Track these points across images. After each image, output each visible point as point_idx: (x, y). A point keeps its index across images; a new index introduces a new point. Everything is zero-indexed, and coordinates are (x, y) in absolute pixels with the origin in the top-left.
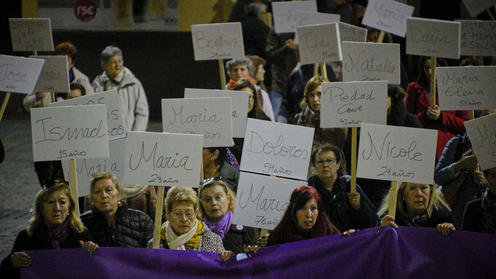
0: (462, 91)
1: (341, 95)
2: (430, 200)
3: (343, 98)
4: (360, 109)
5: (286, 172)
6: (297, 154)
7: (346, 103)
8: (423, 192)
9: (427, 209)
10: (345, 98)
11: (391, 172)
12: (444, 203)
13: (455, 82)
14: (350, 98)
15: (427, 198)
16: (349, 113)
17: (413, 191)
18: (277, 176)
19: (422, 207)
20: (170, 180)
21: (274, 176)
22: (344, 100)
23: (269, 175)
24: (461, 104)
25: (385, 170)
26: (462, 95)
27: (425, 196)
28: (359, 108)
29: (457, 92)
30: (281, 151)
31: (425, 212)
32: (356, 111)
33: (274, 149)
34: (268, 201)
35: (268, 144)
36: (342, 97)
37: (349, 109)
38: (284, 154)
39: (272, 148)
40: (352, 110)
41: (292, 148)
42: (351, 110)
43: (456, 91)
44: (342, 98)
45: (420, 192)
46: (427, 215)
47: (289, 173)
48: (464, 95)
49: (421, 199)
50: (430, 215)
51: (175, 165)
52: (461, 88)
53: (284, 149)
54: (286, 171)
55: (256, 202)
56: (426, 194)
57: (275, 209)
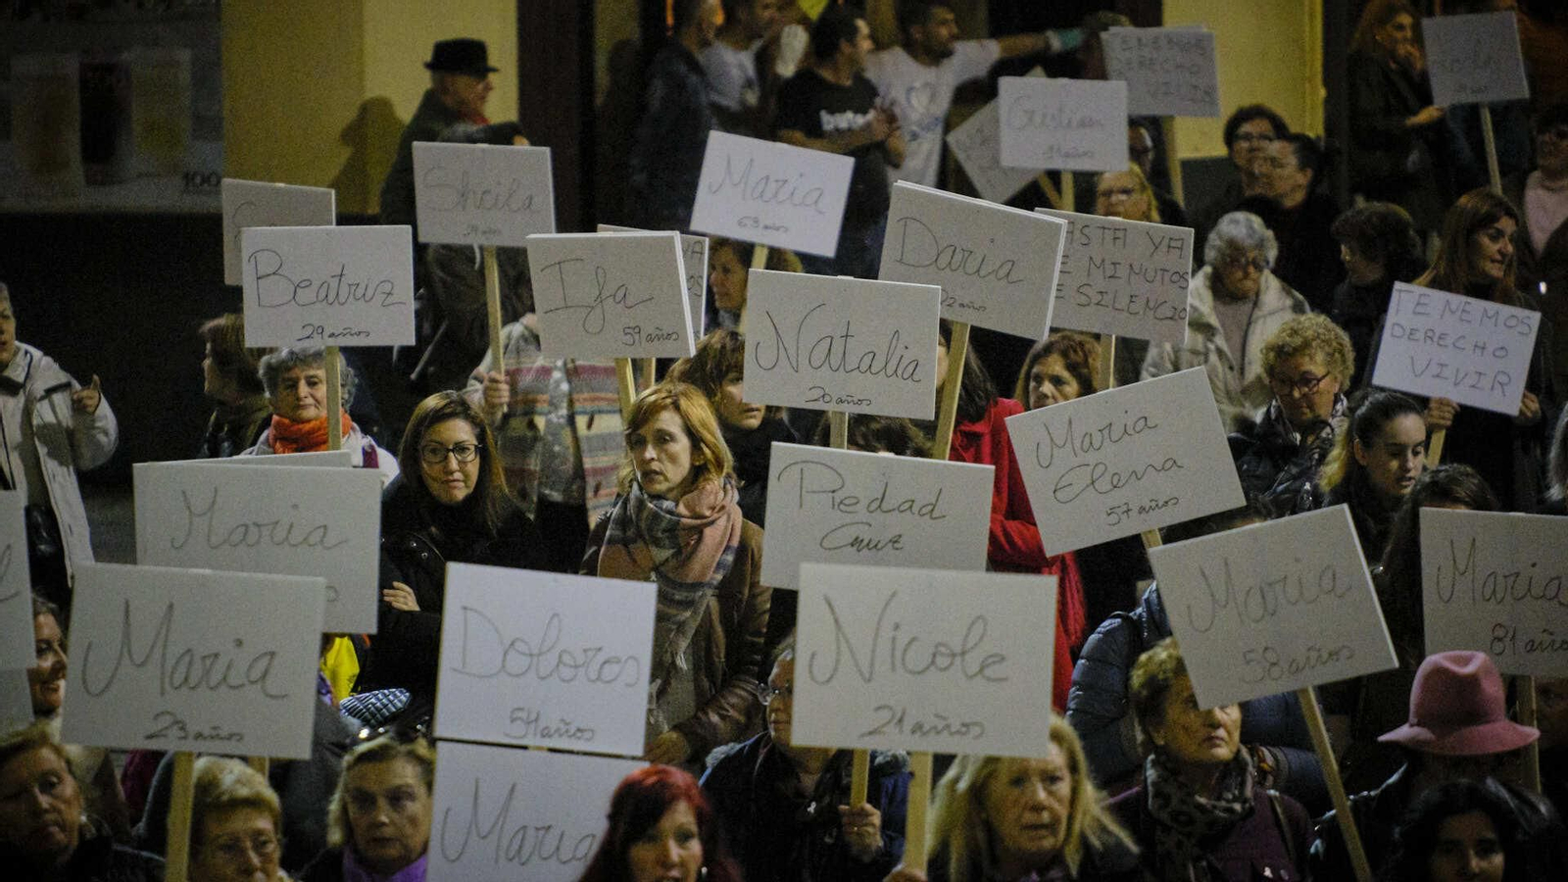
0: (1108, 477)
1: (834, 492)
2: (1071, 818)
3: (841, 502)
4: (896, 545)
5: (579, 734)
6: (610, 671)
7: (848, 519)
8: (1050, 793)
9: (1062, 847)
10: (847, 502)
11: (908, 725)
12: (1114, 828)
13: (1079, 451)
14: (864, 502)
15: (1063, 812)
16: (859, 551)
17: (1016, 791)
18: (553, 750)
19: (1048, 843)
20: (214, 733)
21: (539, 748)
22: (842, 506)
23: (525, 748)
24: (1114, 518)
25: (886, 715)
26: (1110, 487)
27: (1056, 806)
28: (890, 541)
29: (1093, 483)
30: (558, 666)
31: (1056, 858)
32: (882, 548)
33: (535, 659)
34: (531, 832)
35: (519, 646)
36: (839, 496)
37: (857, 539)
38: (567, 673)
39: (529, 659)
40: (868, 545)
41: (590, 654)
42: (865, 542)
43: (1089, 482)
44: (836, 504)
45: (1042, 795)
46: (1066, 868)
47: (588, 735)
48: (1115, 487)
49: (1046, 816)
50: (1074, 871)
51: (233, 680)
52: (1101, 468)
53: (566, 658)
54: (579, 730)
55: (494, 837)
56: (1060, 801)
57: (555, 858)
